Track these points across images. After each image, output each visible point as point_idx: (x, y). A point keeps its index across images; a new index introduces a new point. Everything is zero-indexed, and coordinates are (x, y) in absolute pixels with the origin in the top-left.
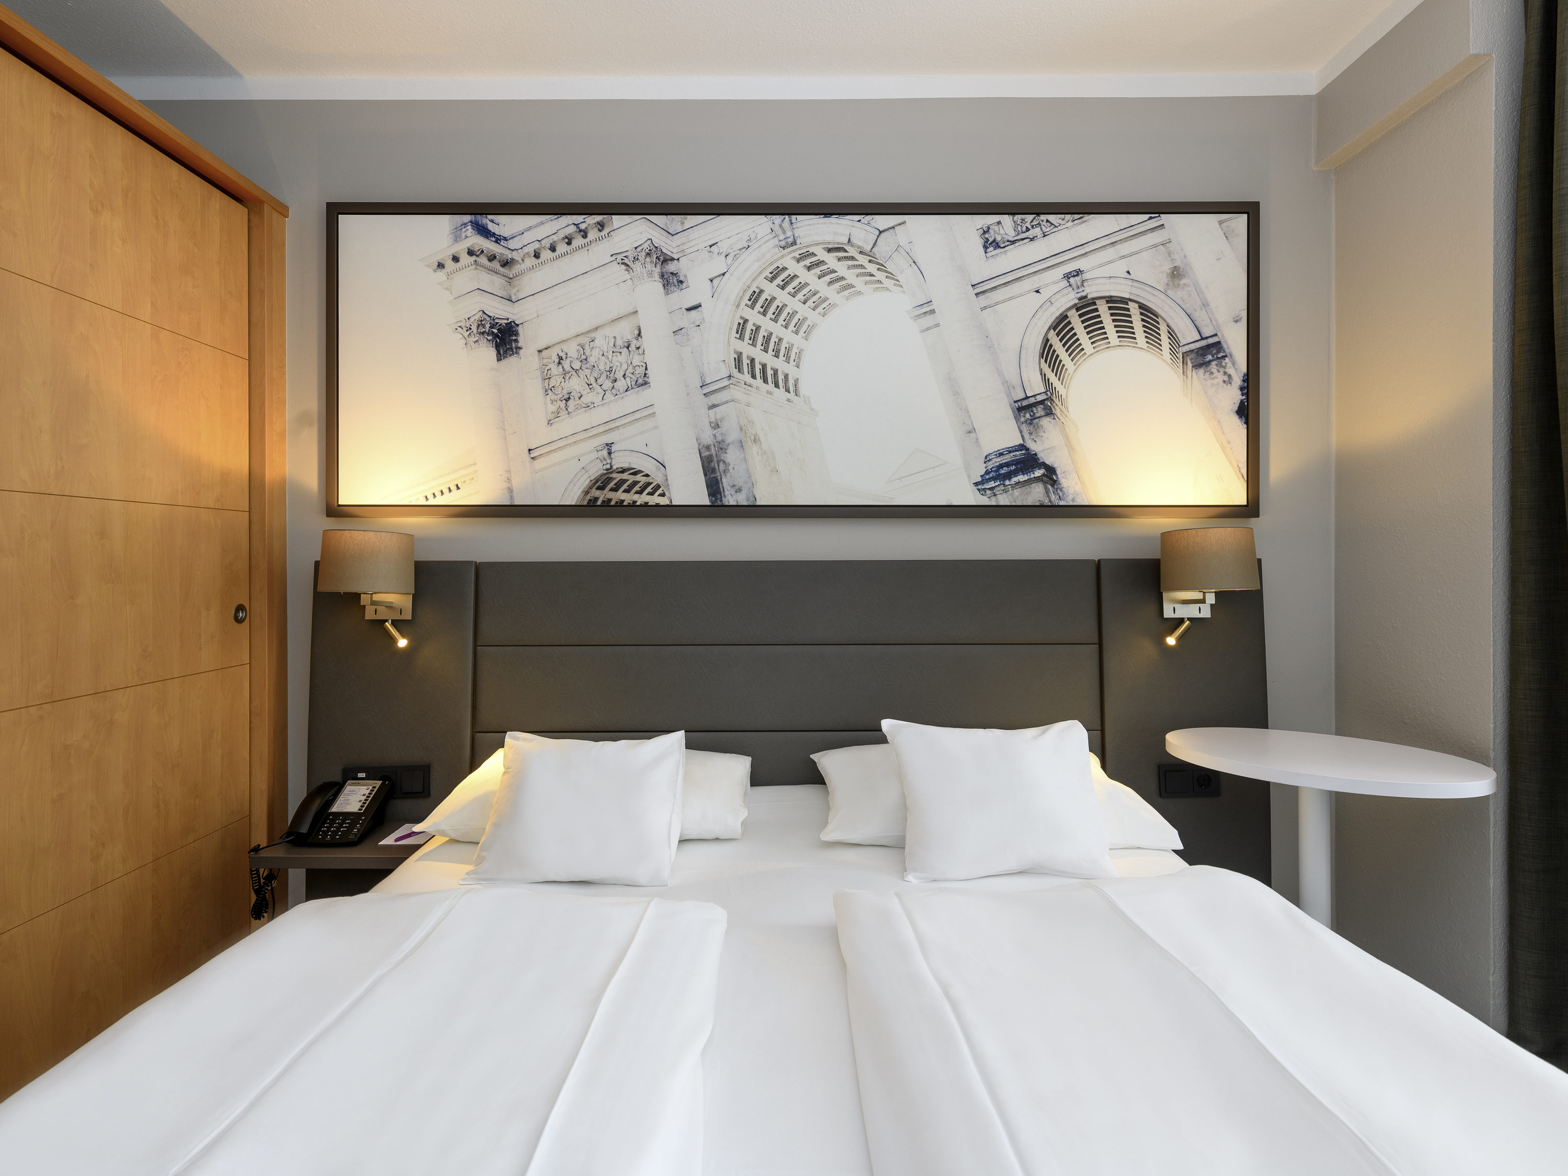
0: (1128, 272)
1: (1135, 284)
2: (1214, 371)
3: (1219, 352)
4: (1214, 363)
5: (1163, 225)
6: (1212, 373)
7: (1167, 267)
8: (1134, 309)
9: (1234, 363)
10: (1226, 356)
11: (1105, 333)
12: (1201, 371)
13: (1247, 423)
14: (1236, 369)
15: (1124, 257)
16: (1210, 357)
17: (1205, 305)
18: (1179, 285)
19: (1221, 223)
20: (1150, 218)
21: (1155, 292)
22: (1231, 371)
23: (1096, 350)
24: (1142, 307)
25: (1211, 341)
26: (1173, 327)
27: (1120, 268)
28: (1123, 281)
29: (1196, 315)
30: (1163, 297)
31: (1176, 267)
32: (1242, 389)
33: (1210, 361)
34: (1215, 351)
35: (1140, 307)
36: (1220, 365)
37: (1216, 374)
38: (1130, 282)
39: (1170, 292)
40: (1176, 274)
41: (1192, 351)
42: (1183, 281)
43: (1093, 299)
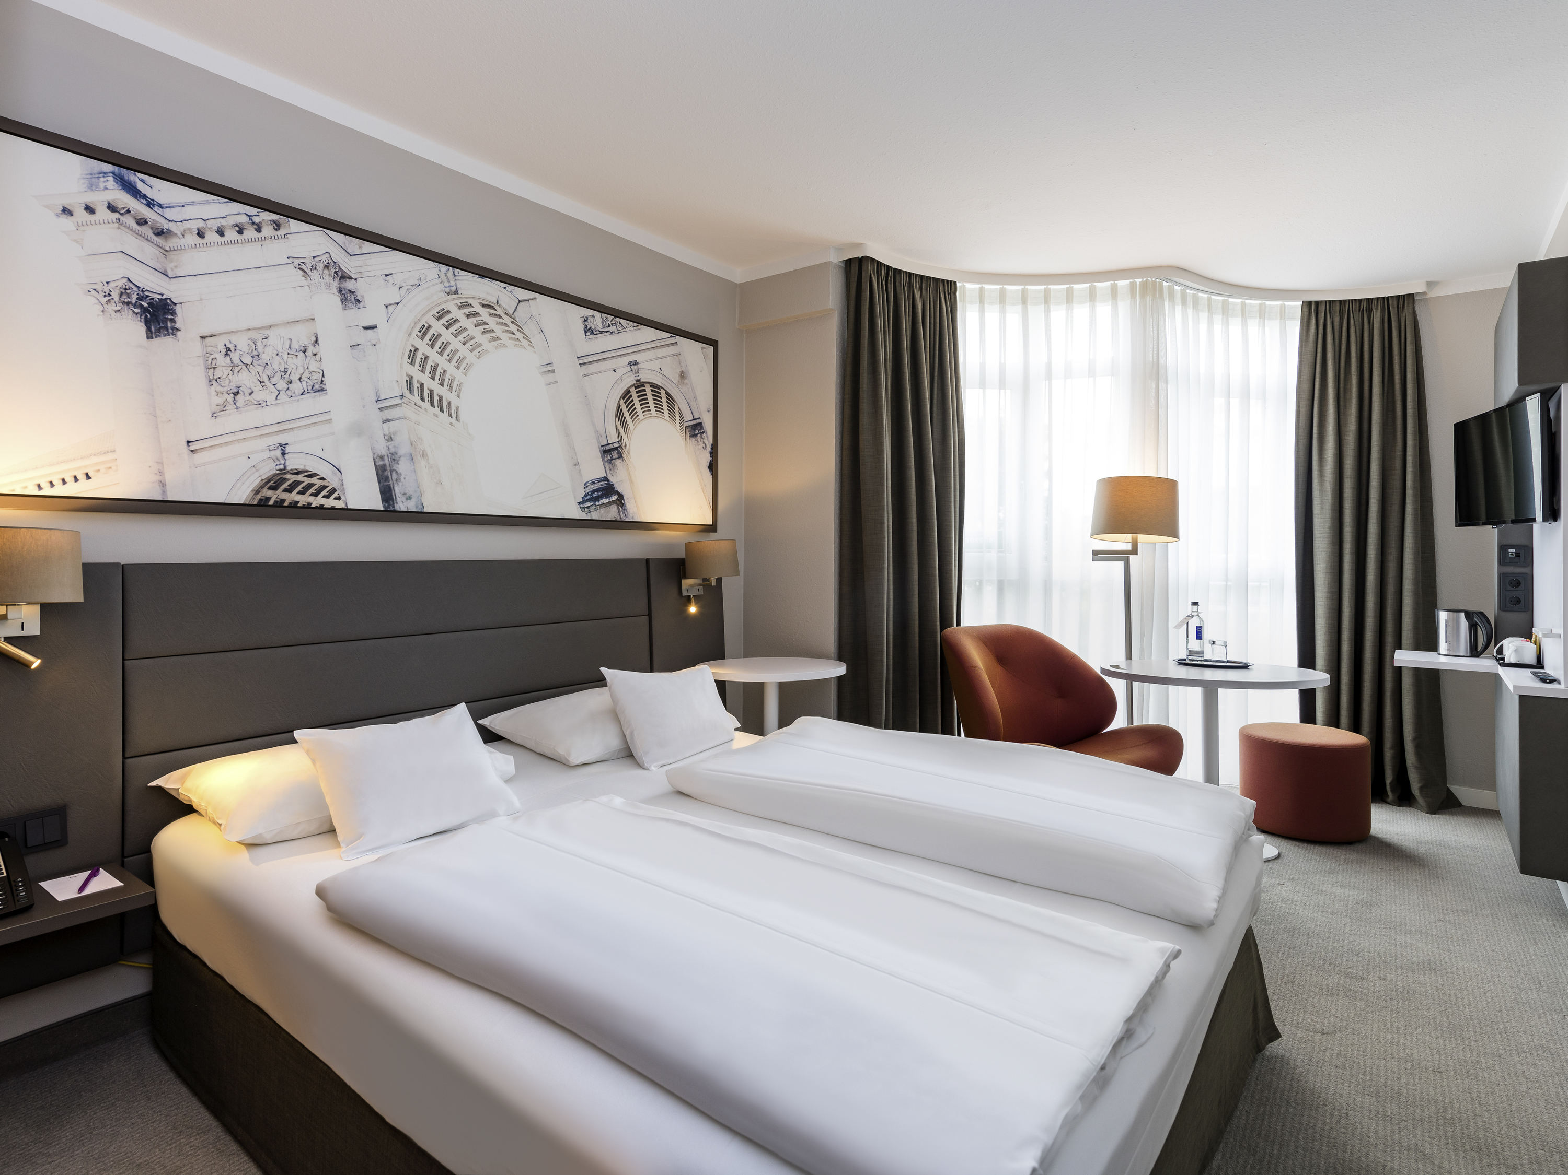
0: (660, 369)
1: (664, 377)
2: (699, 440)
3: (701, 429)
4: (699, 435)
5: (677, 343)
6: (698, 442)
7: (678, 371)
8: (663, 395)
9: (707, 437)
10: (704, 432)
11: (649, 407)
12: (694, 439)
13: (712, 474)
14: (708, 441)
15: (658, 358)
16: (697, 432)
17: (695, 398)
18: (684, 383)
19: (702, 349)
20: (671, 337)
21: (673, 385)
22: (706, 442)
23: (646, 417)
24: (667, 393)
25: (698, 421)
26: (681, 410)
27: (656, 365)
28: (658, 374)
29: (691, 404)
30: (676, 388)
31: (682, 371)
32: (711, 453)
33: (697, 434)
34: (699, 428)
35: (666, 393)
36: (701, 437)
37: (700, 443)
38: (661, 376)
39: (680, 387)
40: (683, 376)
41: (689, 426)
42: (686, 381)
43: (643, 382)
